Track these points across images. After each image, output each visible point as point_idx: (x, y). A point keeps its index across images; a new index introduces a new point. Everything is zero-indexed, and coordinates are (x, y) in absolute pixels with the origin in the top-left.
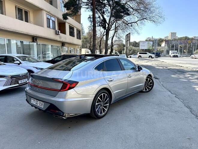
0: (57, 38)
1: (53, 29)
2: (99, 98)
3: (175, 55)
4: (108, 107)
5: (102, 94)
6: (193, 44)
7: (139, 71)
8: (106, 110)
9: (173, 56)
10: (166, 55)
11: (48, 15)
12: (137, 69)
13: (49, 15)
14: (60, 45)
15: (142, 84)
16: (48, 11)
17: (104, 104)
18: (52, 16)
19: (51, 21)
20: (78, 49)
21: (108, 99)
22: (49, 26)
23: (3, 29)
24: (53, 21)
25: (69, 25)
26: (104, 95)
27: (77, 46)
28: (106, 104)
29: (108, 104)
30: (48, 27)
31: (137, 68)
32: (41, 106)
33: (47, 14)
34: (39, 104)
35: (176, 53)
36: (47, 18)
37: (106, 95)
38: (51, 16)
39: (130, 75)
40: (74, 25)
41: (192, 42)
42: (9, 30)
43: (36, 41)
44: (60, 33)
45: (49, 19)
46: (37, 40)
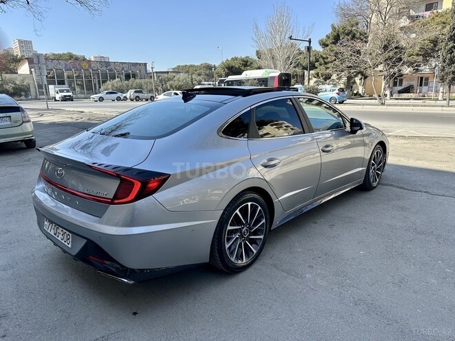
2: (237, 211)
3: (65, 96)
4: (260, 243)
5: (249, 204)
6: (93, 70)
7: (353, 132)
8: (255, 252)
9: (62, 97)
10: (38, 97)
12: (348, 129)
15: (361, 169)
17: (250, 235)
21: (264, 221)
26: (254, 208)
28: (255, 233)
29: (262, 237)
31: (348, 125)
32: (66, 244)
34: (60, 236)
35: (68, 91)
37: (260, 208)
39: (327, 146)
41: (90, 66)
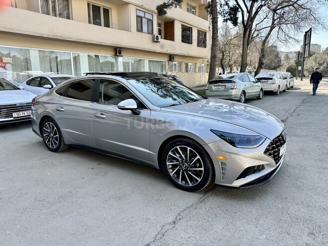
0: (156, 48)
1: (148, 33)
11: (140, 10)
13: (142, 11)
14: (165, 60)
16: (140, 4)
18: (147, 11)
19: (144, 21)
20: (203, 65)
22: (140, 30)
23: (60, 38)
24: (148, 20)
25: (182, 25)
27: (200, 60)
30: (138, 30)
33: (137, 9)
36: (137, 16)
38: (145, 12)
40: (192, 24)
42: (69, 39)
43: (120, 54)
44: (160, 40)
45: (141, 18)
46: (122, 53)
